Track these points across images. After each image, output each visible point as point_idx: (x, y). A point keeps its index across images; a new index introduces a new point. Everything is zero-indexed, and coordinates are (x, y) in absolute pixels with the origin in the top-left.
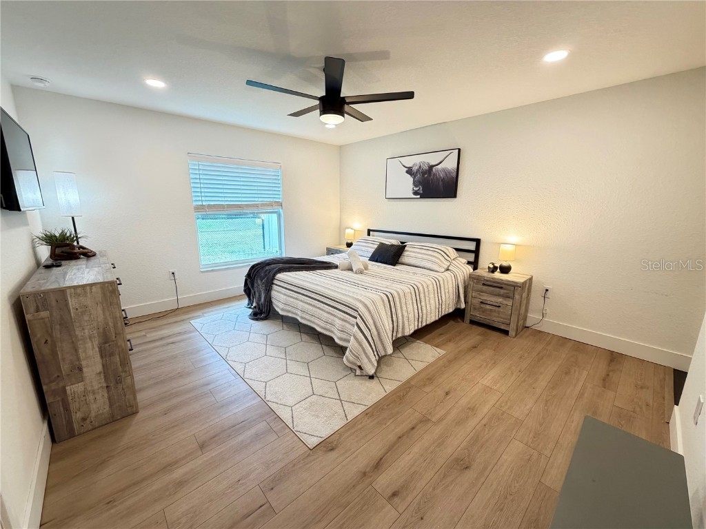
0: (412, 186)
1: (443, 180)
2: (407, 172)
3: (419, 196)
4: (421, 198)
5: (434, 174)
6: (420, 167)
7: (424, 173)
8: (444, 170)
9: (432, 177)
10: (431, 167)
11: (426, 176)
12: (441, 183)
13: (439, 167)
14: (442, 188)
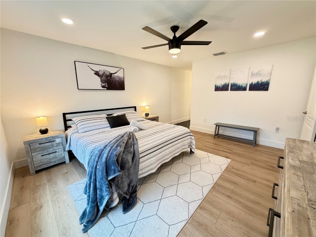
0: (100, 83)
1: (118, 81)
2: (95, 74)
3: (106, 89)
4: (107, 89)
5: (113, 78)
6: (104, 72)
7: (107, 76)
8: (118, 77)
9: (112, 79)
10: (111, 74)
11: (109, 78)
12: (117, 83)
13: (115, 75)
14: (118, 86)
